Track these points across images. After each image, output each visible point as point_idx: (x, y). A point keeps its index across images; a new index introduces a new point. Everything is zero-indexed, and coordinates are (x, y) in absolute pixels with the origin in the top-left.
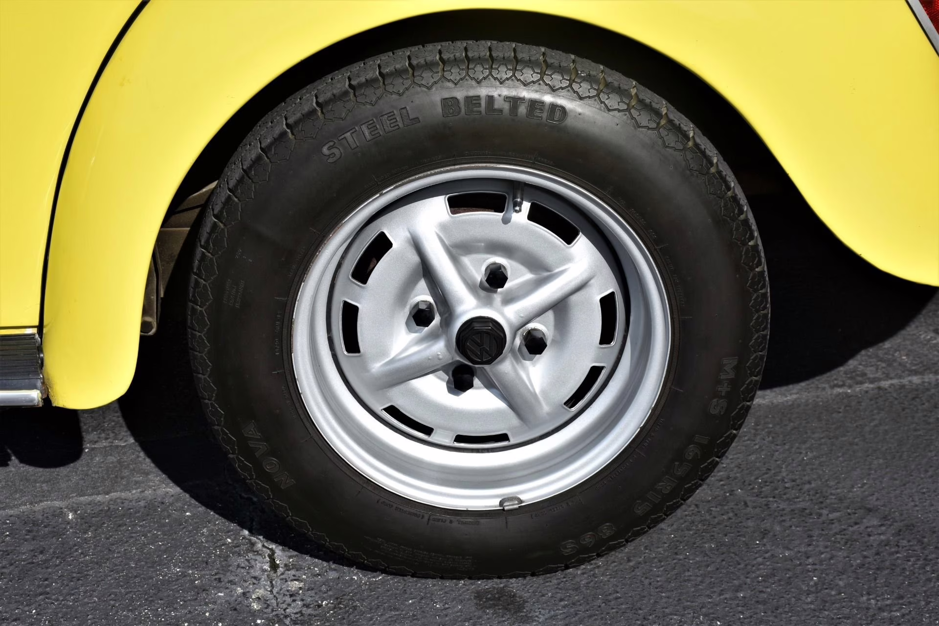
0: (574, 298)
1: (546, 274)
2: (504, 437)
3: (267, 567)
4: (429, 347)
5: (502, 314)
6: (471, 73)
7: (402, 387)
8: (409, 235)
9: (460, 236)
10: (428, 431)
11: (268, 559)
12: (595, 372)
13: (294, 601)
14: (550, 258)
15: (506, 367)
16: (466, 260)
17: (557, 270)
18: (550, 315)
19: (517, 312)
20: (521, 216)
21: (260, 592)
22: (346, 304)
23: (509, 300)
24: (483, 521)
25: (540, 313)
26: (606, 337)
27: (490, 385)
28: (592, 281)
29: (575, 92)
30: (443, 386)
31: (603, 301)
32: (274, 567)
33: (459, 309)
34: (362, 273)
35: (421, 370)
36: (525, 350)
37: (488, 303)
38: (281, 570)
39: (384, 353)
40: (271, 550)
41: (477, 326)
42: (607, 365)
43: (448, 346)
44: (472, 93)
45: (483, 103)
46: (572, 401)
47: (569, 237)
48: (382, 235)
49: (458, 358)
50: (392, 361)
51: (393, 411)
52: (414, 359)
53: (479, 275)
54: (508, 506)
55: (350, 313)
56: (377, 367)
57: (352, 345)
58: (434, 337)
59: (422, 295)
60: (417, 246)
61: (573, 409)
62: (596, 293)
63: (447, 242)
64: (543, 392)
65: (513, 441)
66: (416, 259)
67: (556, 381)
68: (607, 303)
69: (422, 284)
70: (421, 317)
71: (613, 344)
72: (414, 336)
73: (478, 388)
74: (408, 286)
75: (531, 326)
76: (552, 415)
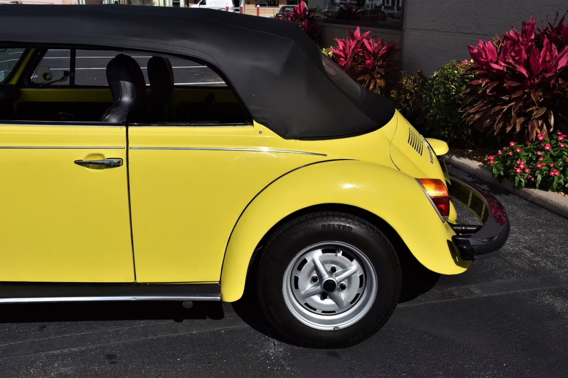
0: (353, 275)
1: (346, 269)
2: (334, 312)
3: (273, 345)
4: (316, 288)
5: (335, 279)
6: (329, 219)
7: (309, 298)
8: (312, 259)
9: (324, 259)
10: (315, 310)
11: (273, 343)
12: (358, 295)
13: (281, 353)
14: (347, 265)
15: (336, 293)
16: (326, 265)
17: (349, 268)
18: (347, 280)
19: (339, 279)
20: (340, 254)
21: (272, 351)
22: (295, 276)
23: (337, 275)
24: (330, 333)
25: (344, 279)
26: (361, 286)
27: (331, 298)
28: (357, 271)
29: (354, 224)
30: (319, 298)
31: (360, 276)
32: (275, 345)
33: (324, 278)
34: (300, 269)
35: (314, 294)
36: (340, 289)
37: (331, 276)
38: (277, 346)
39: (305, 289)
40: (274, 341)
41: (329, 282)
42: (361, 293)
43: (321, 287)
44: (329, 223)
45: (332, 226)
46: (352, 303)
47: (352, 260)
48: (305, 259)
49: (324, 290)
50: (307, 291)
51: (306, 304)
52: (313, 290)
53: (329, 269)
54: (336, 329)
55: (296, 279)
56: (303, 292)
57: (297, 287)
58: (317, 285)
59: (314, 275)
60: (314, 262)
61: (352, 304)
62: (358, 275)
63: (321, 260)
64: (345, 300)
65: (337, 313)
66: (313, 265)
67: (348, 297)
68: (361, 277)
69: (315, 272)
70: (314, 280)
71: (362, 288)
72: (312, 285)
73: (328, 299)
74: (311, 272)
75: (342, 282)
76: (347, 306)
